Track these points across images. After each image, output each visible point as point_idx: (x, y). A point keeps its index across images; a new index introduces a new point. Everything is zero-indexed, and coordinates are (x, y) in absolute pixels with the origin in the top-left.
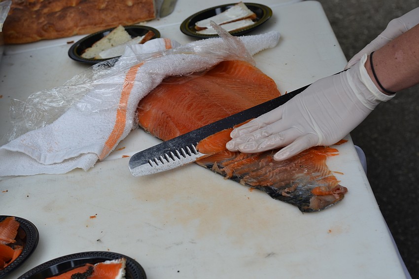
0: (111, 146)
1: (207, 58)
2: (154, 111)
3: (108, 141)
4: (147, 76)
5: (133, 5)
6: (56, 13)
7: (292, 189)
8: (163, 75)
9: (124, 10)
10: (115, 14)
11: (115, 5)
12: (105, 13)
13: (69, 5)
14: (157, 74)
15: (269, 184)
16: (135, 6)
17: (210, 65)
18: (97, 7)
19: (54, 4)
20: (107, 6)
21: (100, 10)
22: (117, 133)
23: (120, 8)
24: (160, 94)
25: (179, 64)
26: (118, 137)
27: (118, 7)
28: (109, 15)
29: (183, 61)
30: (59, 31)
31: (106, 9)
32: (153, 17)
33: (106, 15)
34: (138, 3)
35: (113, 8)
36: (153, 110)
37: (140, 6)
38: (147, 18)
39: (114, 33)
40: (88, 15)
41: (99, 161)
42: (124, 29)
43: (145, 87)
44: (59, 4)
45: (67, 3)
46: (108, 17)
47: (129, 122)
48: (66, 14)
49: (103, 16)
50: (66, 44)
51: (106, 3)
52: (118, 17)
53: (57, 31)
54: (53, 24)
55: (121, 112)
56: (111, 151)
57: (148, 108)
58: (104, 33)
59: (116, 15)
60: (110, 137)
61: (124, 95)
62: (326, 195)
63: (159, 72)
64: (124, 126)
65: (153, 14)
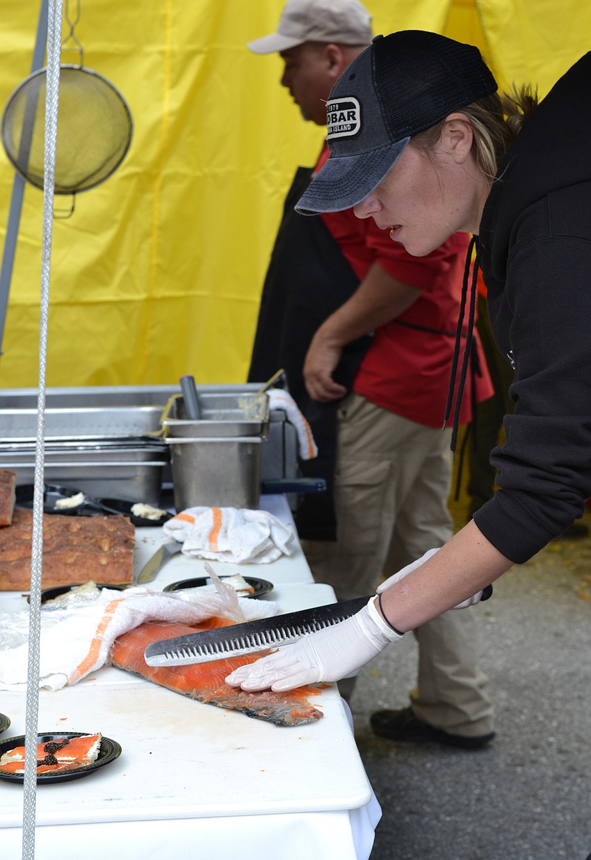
0: (82, 672)
1: (194, 608)
2: (131, 648)
3: (80, 665)
4: (128, 612)
5: (108, 564)
6: (11, 562)
7: (269, 712)
8: (145, 614)
9: (96, 568)
10: (84, 571)
11: (86, 562)
12: (73, 568)
13: (26, 556)
14: (139, 612)
15: (246, 705)
16: (110, 565)
17: (197, 616)
18: (63, 561)
19: (9, 553)
20: (76, 561)
21: (66, 564)
22: (90, 661)
23: (91, 565)
24: (140, 634)
25: (164, 607)
26: (91, 665)
27: (89, 564)
28: (77, 571)
29: (168, 605)
30: (14, 582)
31: (74, 564)
32: (129, 580)
33: (74, 570)
34: (114, 563)
35: (83, 564)
36: (130, 646)
37: (116, 566)
38: (123, 580)
39: (83, 589)
40: (51, 567)
41: (66, 685)
42: (95, 585)
43: (124, 623)
44: (14, 553)
45: (24, 554)
46: (75, 574)
47: (103, 655)
48: (25, 564)
49: (69, 571)
50: (20, 596)
51: (75, 558)
52: (87, 575)
53: (11, 582)
54: (7, 573)
55: (96, 643)
56: (81, 677)
57: (125, 644)
58: (72, 588)
59: (86, 573)
60: (83, 663)
61: (101, 628)
62: (302, 716)
63: (141, 610)
64: (98, 657)
65: (130, 577)
